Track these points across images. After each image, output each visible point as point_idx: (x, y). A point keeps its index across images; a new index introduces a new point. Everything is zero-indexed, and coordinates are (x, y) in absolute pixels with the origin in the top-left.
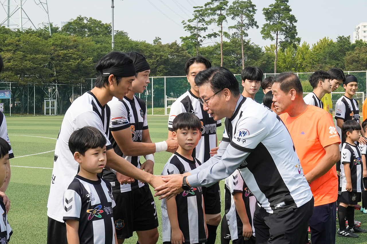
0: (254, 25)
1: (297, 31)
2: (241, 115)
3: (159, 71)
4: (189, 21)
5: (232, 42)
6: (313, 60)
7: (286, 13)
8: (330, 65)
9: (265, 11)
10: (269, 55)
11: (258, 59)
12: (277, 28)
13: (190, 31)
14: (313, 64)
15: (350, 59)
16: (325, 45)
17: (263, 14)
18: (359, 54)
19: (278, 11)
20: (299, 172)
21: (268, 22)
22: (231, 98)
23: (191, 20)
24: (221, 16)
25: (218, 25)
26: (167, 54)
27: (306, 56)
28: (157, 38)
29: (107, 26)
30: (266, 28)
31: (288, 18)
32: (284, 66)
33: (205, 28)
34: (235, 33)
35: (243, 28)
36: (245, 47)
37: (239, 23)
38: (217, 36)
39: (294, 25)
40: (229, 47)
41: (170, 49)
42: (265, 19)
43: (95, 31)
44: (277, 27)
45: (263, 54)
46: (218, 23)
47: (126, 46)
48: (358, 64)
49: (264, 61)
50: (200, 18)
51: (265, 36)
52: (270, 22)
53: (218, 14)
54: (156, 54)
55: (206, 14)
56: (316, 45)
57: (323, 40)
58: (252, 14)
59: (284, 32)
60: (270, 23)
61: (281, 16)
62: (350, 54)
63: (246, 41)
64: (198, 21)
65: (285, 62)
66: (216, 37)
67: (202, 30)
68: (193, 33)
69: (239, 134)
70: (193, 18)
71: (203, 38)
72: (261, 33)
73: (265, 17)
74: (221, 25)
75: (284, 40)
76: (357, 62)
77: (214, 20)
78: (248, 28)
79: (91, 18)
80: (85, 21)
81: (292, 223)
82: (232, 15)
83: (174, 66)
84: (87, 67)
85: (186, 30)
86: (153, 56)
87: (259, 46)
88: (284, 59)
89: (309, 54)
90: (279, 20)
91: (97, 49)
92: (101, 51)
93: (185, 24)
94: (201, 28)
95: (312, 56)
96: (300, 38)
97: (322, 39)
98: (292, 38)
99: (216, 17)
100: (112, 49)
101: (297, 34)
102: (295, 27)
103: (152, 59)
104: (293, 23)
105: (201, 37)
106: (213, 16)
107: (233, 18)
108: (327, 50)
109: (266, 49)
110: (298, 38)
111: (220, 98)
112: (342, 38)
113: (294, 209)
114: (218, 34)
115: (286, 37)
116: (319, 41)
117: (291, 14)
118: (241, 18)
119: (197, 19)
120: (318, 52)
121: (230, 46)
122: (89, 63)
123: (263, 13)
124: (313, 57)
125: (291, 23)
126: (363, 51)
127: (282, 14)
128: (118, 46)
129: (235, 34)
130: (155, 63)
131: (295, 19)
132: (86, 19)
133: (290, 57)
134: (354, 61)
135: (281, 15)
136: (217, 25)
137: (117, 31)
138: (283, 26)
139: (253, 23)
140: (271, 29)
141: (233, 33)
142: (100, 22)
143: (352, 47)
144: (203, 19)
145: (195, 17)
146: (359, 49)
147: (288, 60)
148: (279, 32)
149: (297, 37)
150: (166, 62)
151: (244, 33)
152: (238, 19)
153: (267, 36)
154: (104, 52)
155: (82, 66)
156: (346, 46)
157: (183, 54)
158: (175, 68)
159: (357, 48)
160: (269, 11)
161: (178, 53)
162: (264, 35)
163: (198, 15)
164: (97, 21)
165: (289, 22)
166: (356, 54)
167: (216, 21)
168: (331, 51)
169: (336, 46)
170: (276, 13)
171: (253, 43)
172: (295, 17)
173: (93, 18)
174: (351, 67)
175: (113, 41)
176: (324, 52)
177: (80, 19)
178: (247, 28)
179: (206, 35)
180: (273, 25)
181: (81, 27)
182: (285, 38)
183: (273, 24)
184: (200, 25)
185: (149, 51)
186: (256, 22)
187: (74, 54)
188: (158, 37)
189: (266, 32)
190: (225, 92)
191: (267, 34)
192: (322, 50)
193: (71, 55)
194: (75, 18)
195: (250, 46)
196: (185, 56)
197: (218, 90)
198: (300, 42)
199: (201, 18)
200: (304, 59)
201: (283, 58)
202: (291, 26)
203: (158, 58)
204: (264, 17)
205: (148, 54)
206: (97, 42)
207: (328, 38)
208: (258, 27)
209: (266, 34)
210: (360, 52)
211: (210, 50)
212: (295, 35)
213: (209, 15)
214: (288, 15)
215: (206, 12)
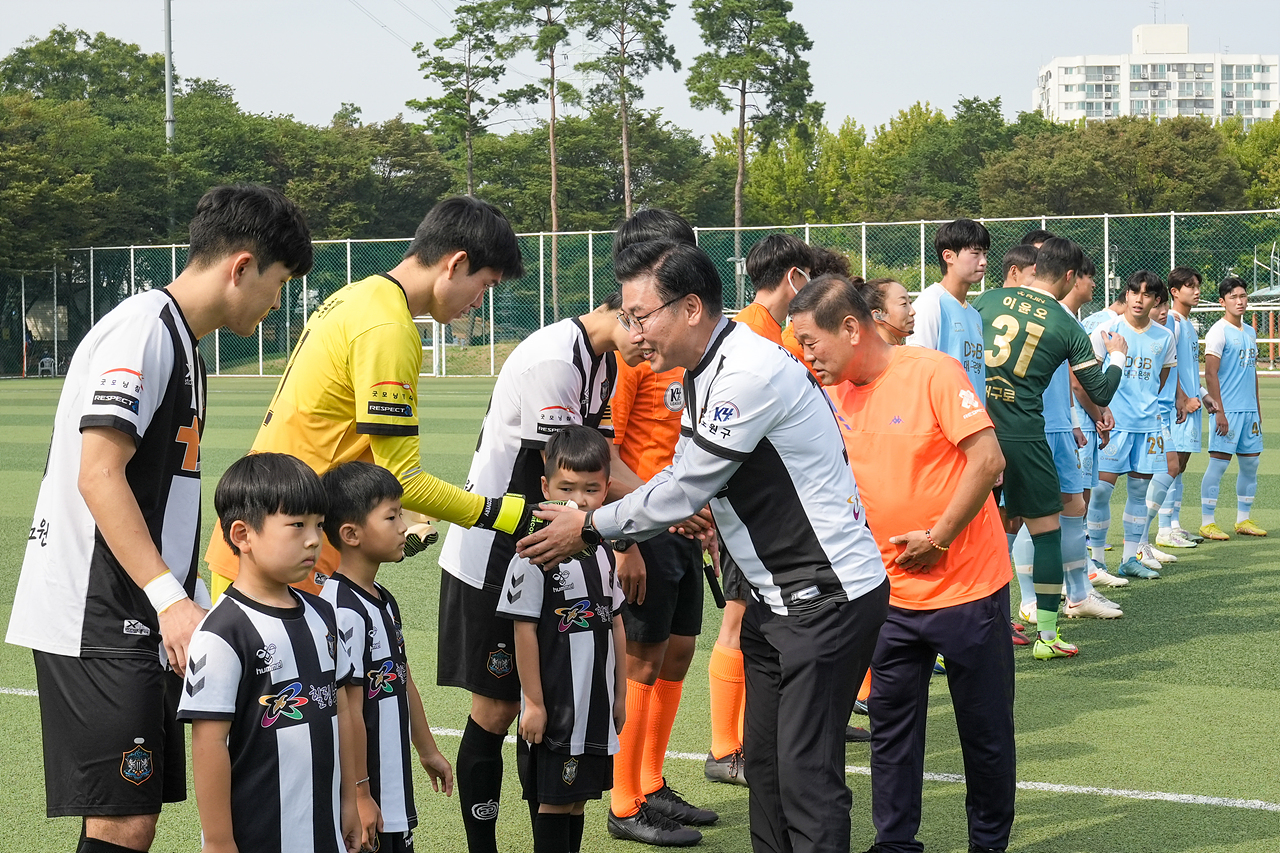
0: (664, 59)
1: (811, 80)
2: (720, 366)
3: (335, 223)
4: (440, 44)
5: (596, 119)
6: (877, 180)
7: (772, 15)
8: (933, 198)
9: (701, 10)
10: (725, 166)
11: (688, 177)
12: (741, 69)
13: (443, 80)
14: (878, 195)
15: (996, 176)
16: (919, 127)
17: (694, 19)
18: (1026, 158)
19: (743, 9)
20: (856, 516)
21: (712, 48)
22: (701, 319)
23: (445, 40)
24: (548, 26)
25: (540, 60)
26: (367, 161)
27: (855, 169)
28: (348, 107)
29: (157, 64)
30: (703, 69)
31: (780, 33)
32: (780, 202)
33: (495, 68)
34: (598, 85)
35: (627, 69)
36: (641, 137)
37: (615, 51)
38: (536, 96)
39: (802, 59)
40: (583, 136)
41: (381, 143)
42: (702, 36)
43: (116, 81)
44: (741, 66)
45: (705, 162)
46: (537, 51)
47: (219, 133)
48: (1023, 193)
49: (706, 184)
50: (477, 33)
51: (700, 97)
52: (719, 47)
53: (539, 20)
54: (326, 163)
55: (497, 19)
56: (888, 128)
57: (912, 111)
58: (655, 18)
59: (766, 84)
60: (717, 51)
61: (755, 28)
62: (998, 159)
63: (646, 116)
64: (473, 43)
65: (780, 186)
66: (536, 100)
67: (484, 76)
68: (453, 87)
69: (714, 413)
70: (452, 36)
71: (489, 103)
72: (686, 88)
73: (702, 32)
74: (551, 57)
75: (767, 112)
76: (1018, 186)
77: (527, 40)
78: (646, 71)
79: (101, 37)
80: (80, 47)
81: (834, 638)
82: (589, 26)
83: (393, 204)
84: (74, 206)
85: (427, 77)
86: (315, 169)
87: (690, 135)
88: (778, 179)
89: (863, 162)
90: (749, 42)
91: (113, 142)
92: (127, 151)
93: (425, 54)
94: (482, 69)
95: (872, 166)
96: (823, 105)
97: (907, 110)
98: (793, 105)
99: (532, 31)
100: (168, 141)
101: (810, 88)
102: (805, 65)
103: (311, 180)
104: (799, 53)
105: (482, 100)
106: (521, 25)
107: (590, 35)
108: (923, 147)
109: (716, 143)
110: (816, 103)
111: (675, 315)
112: (974, 105)
113: (839, 604)
114: (541, 91)
115: (773, 101)
116: (896, 116)
117: (790, 20)
118: (619, 35)
119: (466, 38)
120: (892, 152)
121: (588, 132)
122: (79, 194)
123: (695, 17)
124: (877, 172)
125: (790, 50)
126: (1041, 148)
127: (760, 21)
128: (190, 134)
129: (598, 89)
130: (323, 194)
131: (806, 39)
132: (85, 37)
133: (800, 170)
134: (1008, 183)
135: (755, 24)
136: (536, 58)
137: (196, 81)
138: (762, 63)
139: (661, 52)
140: (721, 70)
141: (594, 88)
142: (135, 48)
143: (1007, 135)
144: (487, 37)
145: (458, 30)
146: (1028, 144)
147: (791, 182)
148: (748, 82)
149: (810, 100)
150: (364, 189)
151: (630, 87)
152: (609, 38)
153: (707, 97)
154: (136, 155)
155: (53, 203)
156: (986, 133)
157: (426, 162)
158: (398, 209)
159: (1021, 139)
160: (713, 10)
161: (407, 156)
162: (696, 94)
163: (470, 23)
164: (124, 45)
165: (782, 47)
166: (1017, 158)
167: (533, 45)
168: (934, 152)
169: (954, 131)
170: (740, 17)
171: (667, 123)
172: (805, 31)
173: (108, 35)
174: (1000, 203)
175: (168, 114)
176: (913, 155)
177: (64, 38)
178: (640, 71)
179: (499, 95)
180: (730, 59)
181: (61, 65)
182: (769, 102)
183: (731, 53)
184: (478, 60)
185: (302, 151)
186: (672, 50)
187: (23, 160)
188: (352, 105)
189: (703, 84)
190: (690, 302)
191: (707, 90)
192: (906, 147)
193: (15, 166)
194: (44, 35)
195: (657, 133)
196: (431, 168)
197: (673, 296)
198: (822, 117)
199: (481, 32)
200: (846, 178)
201: (775, 173)
202: (791, 63)
203: (335, 176)
204: (697, 29)
205: (297, 162)
206: (115, 119)
207: (928, 104)
208: (677, 65)
209: (705, 91)
210: (1030, 152)
211: (516, 147)
212: (806, 92)
213: (508, 24)
214: (778, 25)
215: (497, 14)
